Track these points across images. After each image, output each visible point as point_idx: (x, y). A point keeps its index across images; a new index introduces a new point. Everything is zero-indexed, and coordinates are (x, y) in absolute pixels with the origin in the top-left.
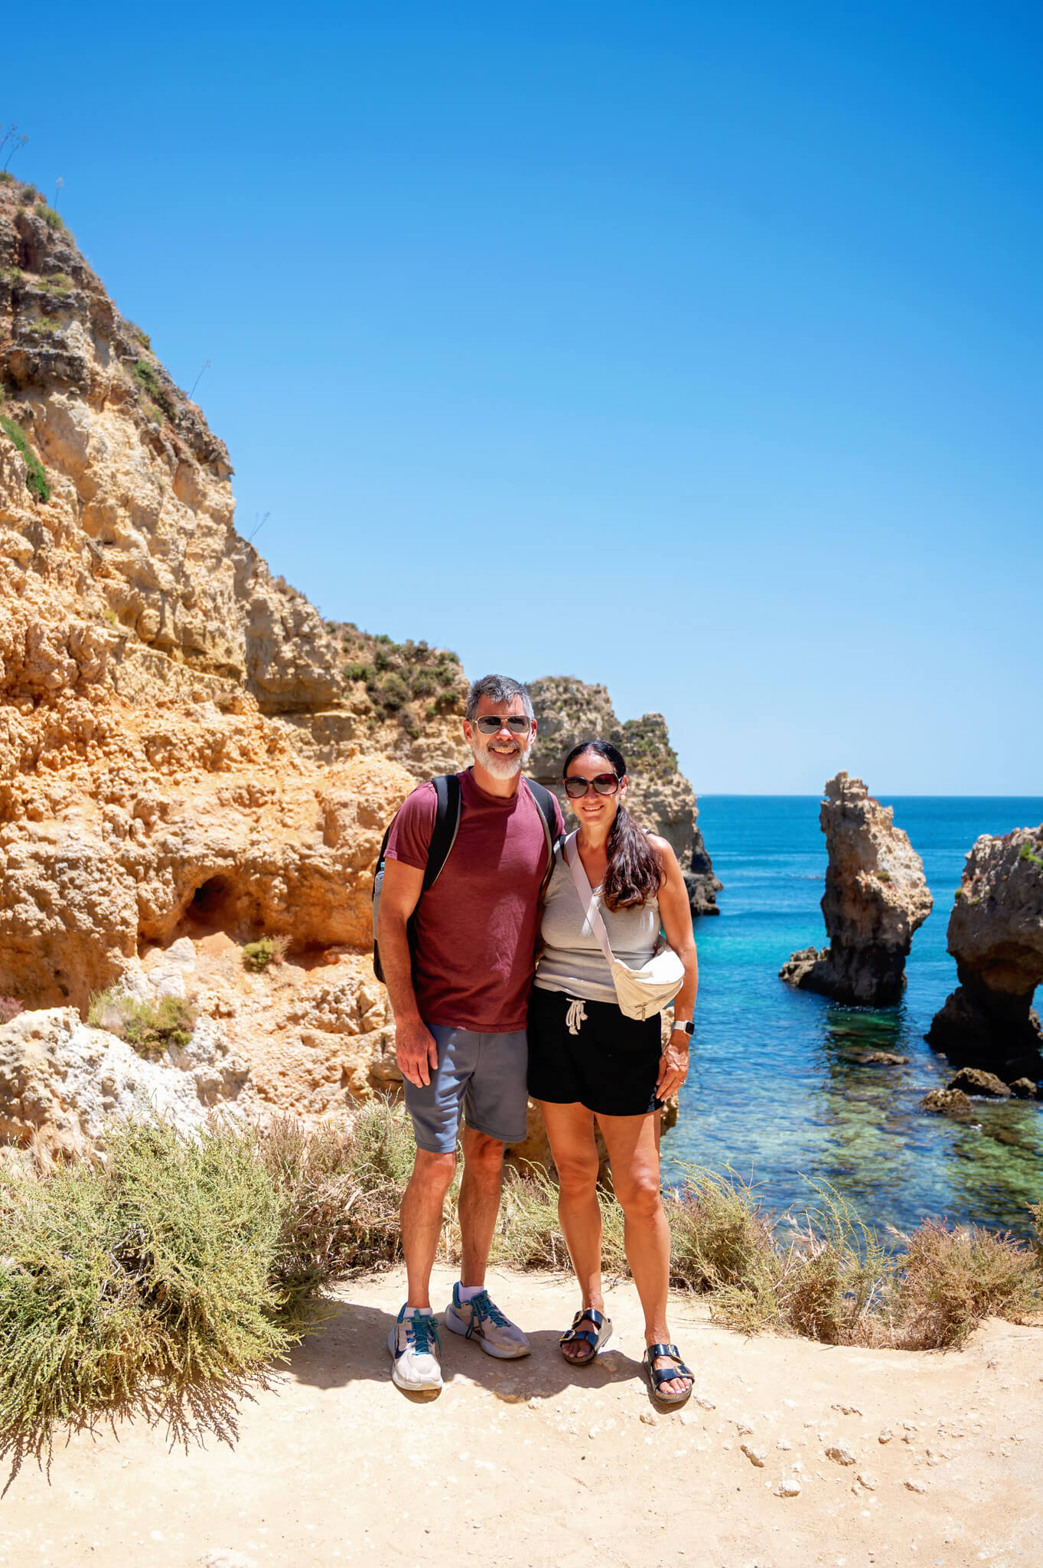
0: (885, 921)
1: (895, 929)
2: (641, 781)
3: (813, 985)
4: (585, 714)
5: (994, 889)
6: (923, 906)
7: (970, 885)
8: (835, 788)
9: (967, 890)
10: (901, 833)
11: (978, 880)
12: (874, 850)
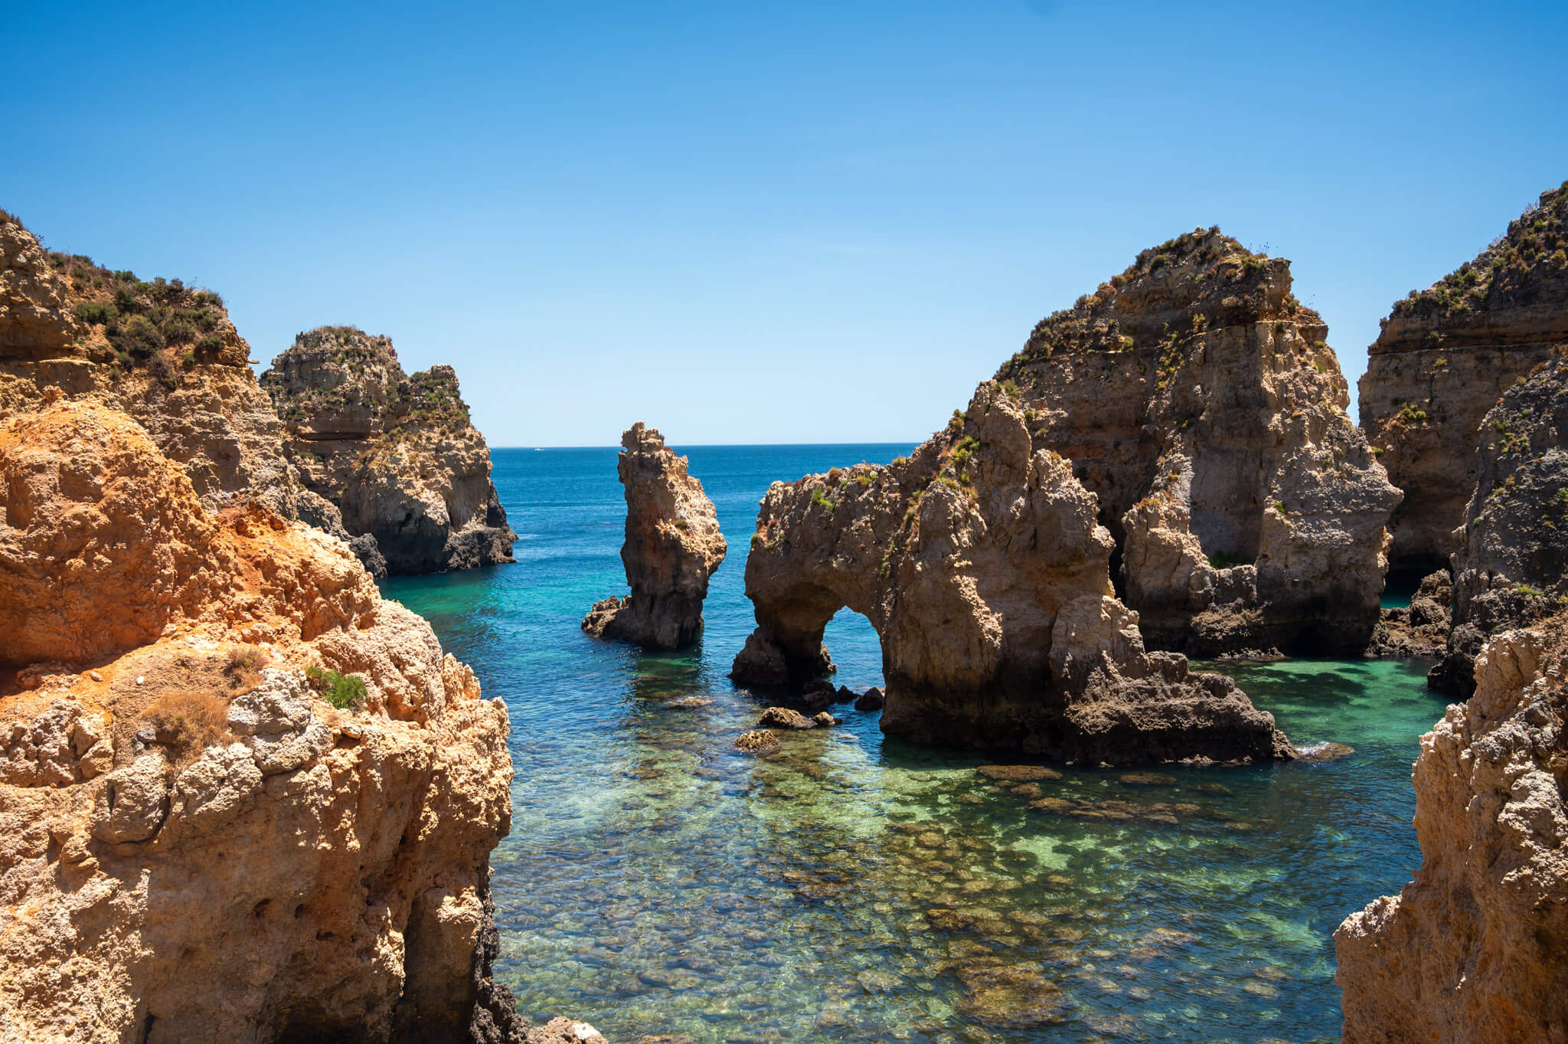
0: (685, 567)
1: (694, 574)
2: (432, 435)
3: (613, 634)
4: (370, 367)
5: (788, 533)
6: (719, 551)
7: (765, 529)
8: (632, 438)
9: (762, 536)
10: (695, 481)
11: (773, 525)
12: (671, 498)
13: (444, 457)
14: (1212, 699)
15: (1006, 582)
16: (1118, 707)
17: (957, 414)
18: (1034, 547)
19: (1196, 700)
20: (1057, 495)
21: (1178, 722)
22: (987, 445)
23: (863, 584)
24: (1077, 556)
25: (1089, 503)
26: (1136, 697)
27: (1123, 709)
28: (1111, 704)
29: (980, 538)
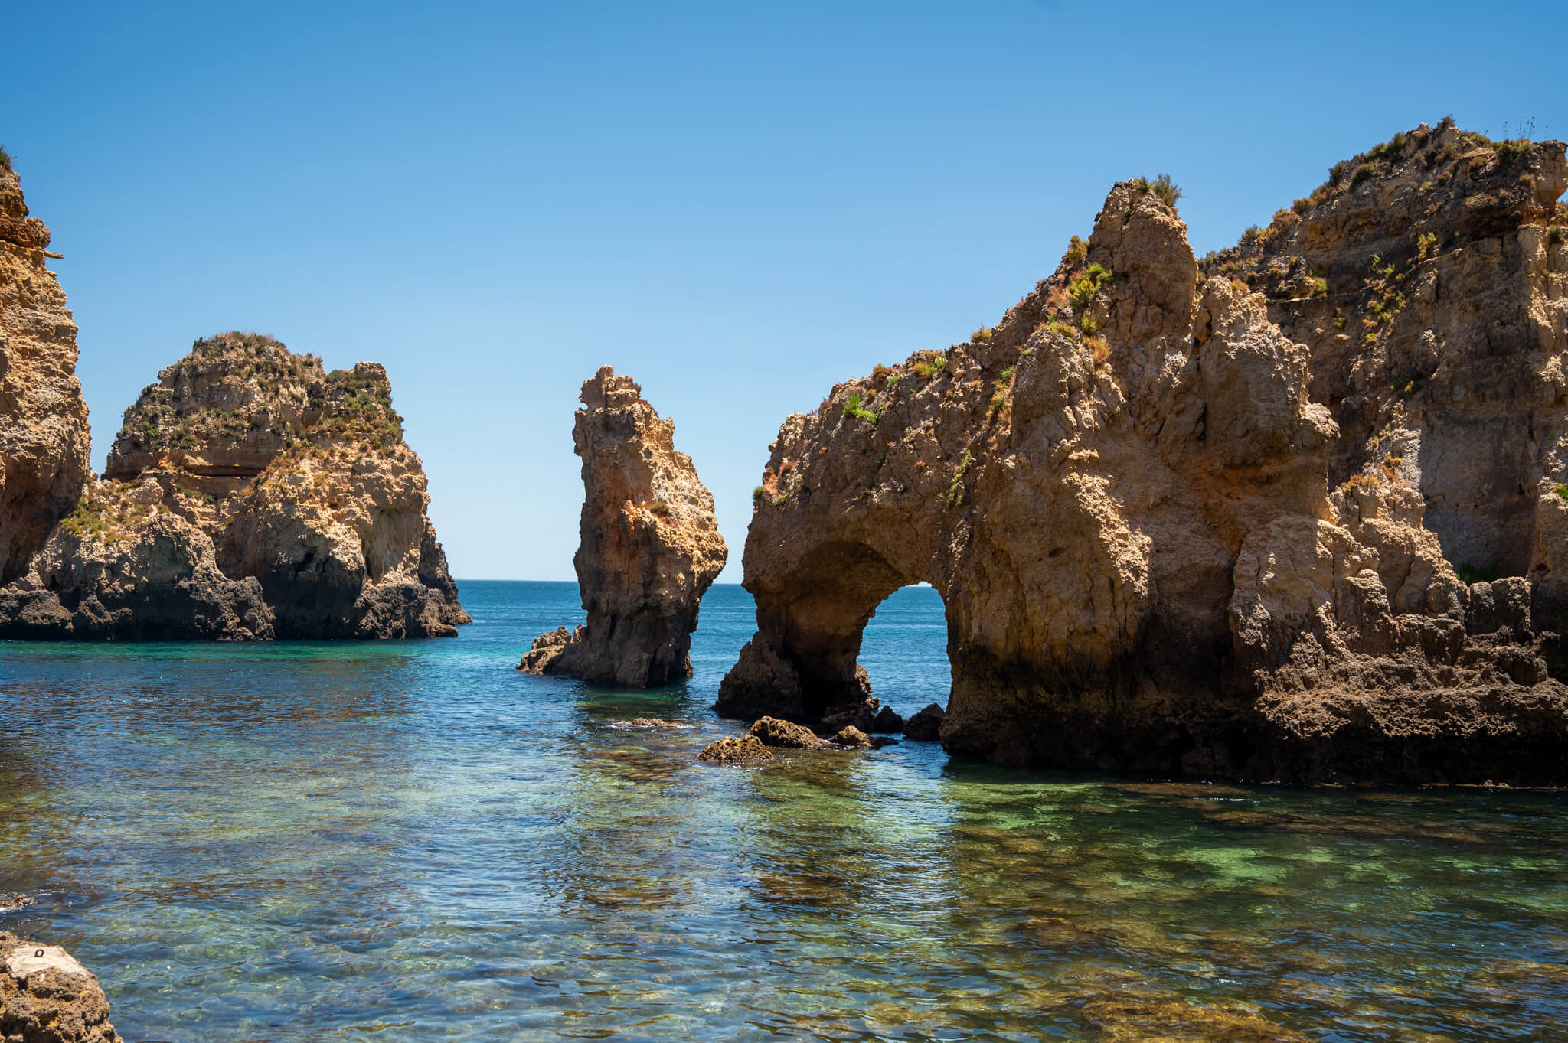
0: (661, 569)
1: (674, 581)
2: (349, 451)
6: (715, 555)
8: (595, 390)
9: (770, 487)
13: (363, 480)
14: (1512, 687)
15: (1155, 492)
16: (1349, 697)
17: (1075, 242)
18: (1202, 437)
19: (1485, 689)
20: (1242, 344)
21: (1454, 725)
22: (1125, 274)
24: (1275, 449)
26: (1380, 681)
27: (1357, 698)
28: (1337, 691)
29: (1112, 416)
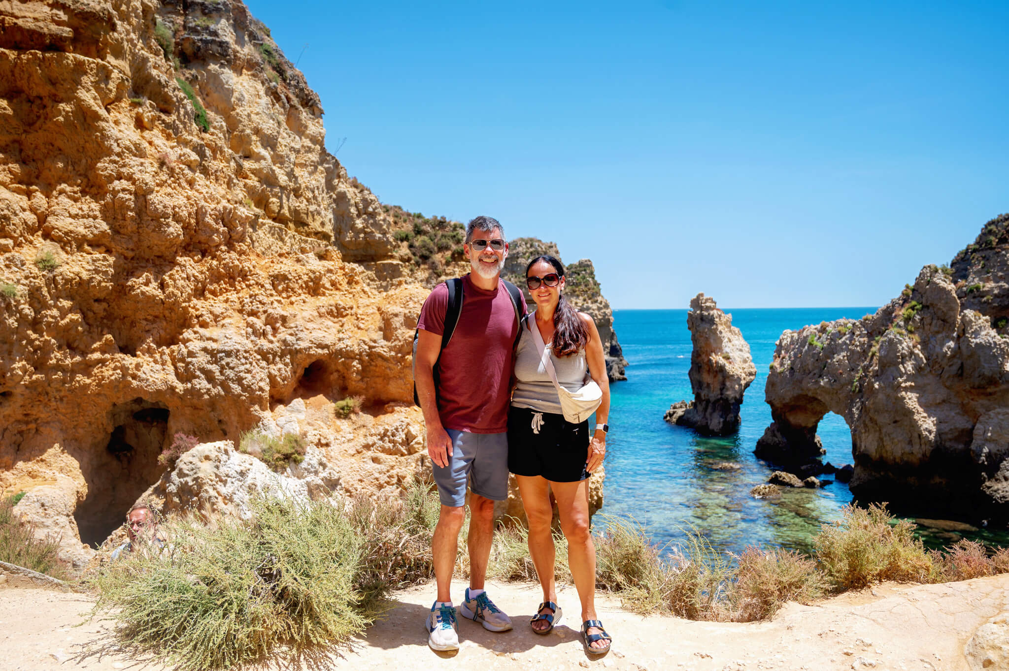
0: (728, 384)
1: (734, 388)
2: (578, 301)
3: (683, 423)
5: (793, 363)
6: (751, 374)
7: (778, 360)
8: (696, 303)
9: (776, 364)
10: (736, 330)
11: (783, 358)
12: (720, 341)
15: (939, 398)
17: (907, 287)
18: (961, 376)
20: (978, 341)
22: (928, 307)
23: (841, 396)
24: (993, 382)
25: (1003, 346)
29: (921, 368)
